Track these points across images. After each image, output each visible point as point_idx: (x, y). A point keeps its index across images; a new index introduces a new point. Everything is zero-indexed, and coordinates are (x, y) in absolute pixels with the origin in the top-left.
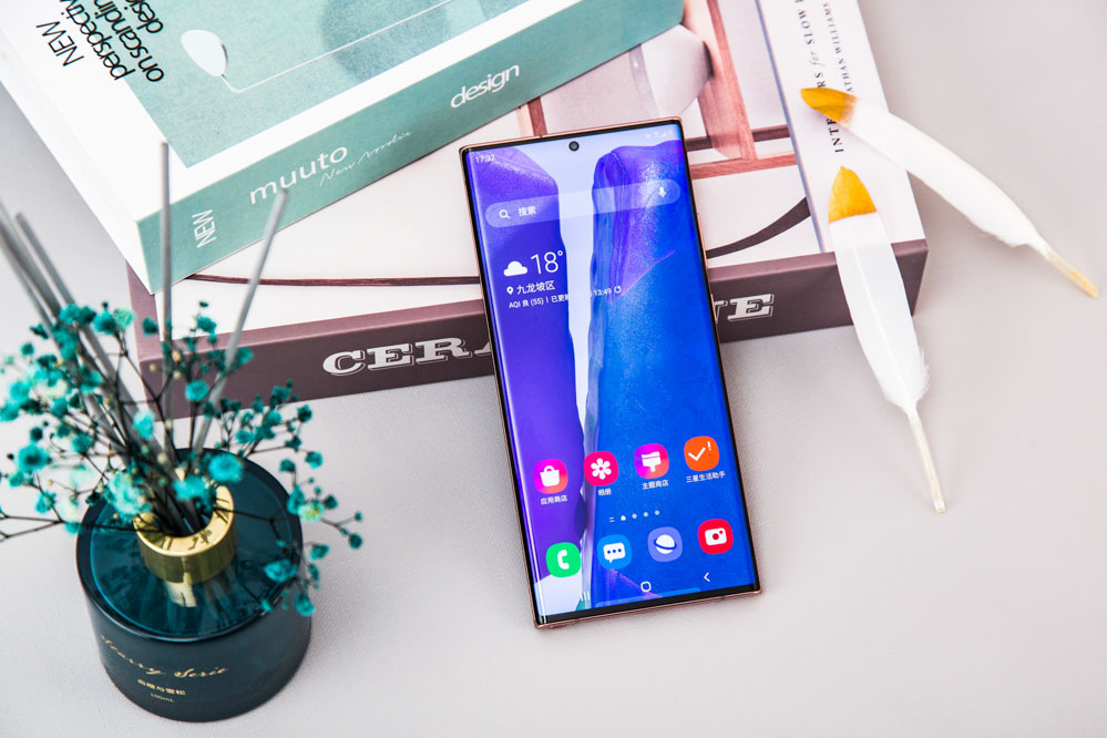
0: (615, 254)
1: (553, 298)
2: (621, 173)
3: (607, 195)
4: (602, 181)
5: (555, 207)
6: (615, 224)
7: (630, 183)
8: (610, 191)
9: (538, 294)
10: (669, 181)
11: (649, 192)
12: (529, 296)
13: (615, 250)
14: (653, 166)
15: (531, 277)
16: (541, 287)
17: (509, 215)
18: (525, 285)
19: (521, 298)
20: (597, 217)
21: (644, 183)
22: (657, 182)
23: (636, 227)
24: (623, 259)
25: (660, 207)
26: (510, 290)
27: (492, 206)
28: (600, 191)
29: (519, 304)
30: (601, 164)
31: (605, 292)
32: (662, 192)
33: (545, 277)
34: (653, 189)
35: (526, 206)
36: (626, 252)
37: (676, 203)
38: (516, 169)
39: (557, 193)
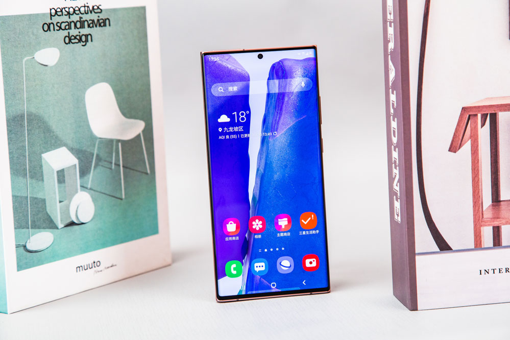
0: (276, 115)
1: (242, 135)
2: (283, 72)
3: (274, 83)
4: (273, 76)
5: (247, 88)
6: (277, 99)
7: (287, 78)
8: (277, 81)
9: (234, 133)
10: (307, 79)
11: (297, 84)
12: (230, 134)
13: (276, 113)
14: (300, 70)
15: (232, 124)
16: (236, 129)
17: (223, 90)
18: (228, 128)
19: (226, 134)
20: (268, 95)
21: (294, 79)
22: (301, 78)
23: (288, 102)
24: (280, 118)
25: (301, 92)
26: (220, 130)
27: (215, 85)
28: (271, 81)
29: (224, 137)
30: (273, 67)
31: (269, 134)
32: (303, 84)
33: (239, 124)
34: (299, 82)
35: (233, 86)
36: (281, 114)
37: (310, 91)
38: (229, 66)
39: (249, 80)
